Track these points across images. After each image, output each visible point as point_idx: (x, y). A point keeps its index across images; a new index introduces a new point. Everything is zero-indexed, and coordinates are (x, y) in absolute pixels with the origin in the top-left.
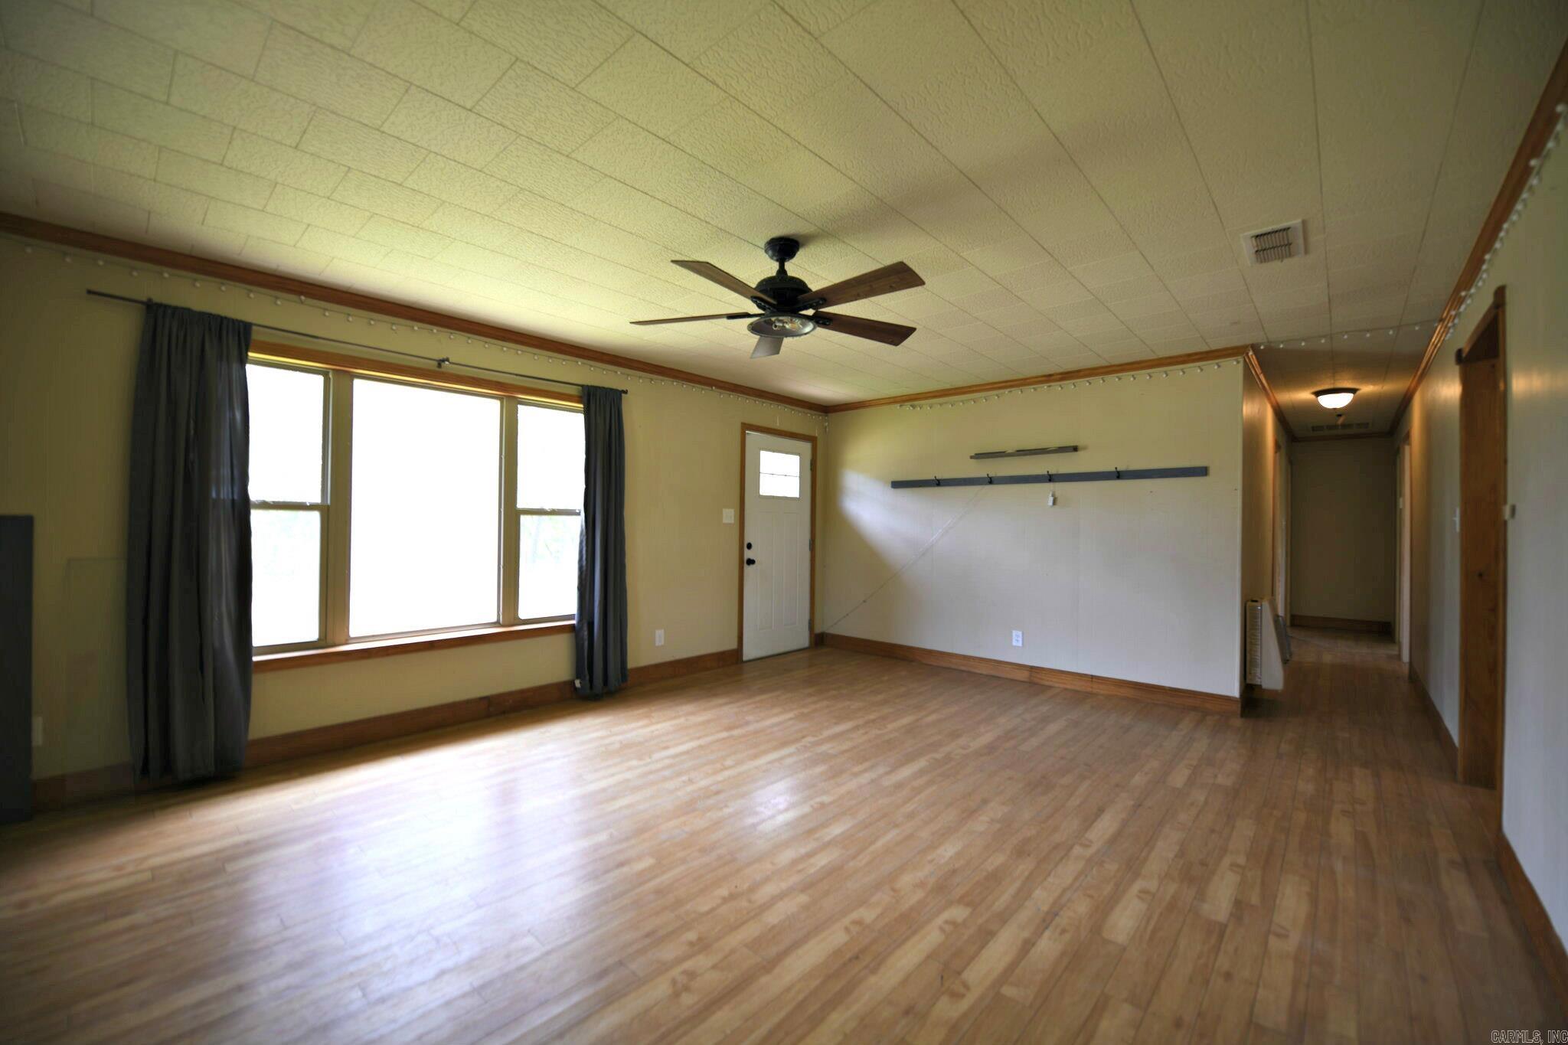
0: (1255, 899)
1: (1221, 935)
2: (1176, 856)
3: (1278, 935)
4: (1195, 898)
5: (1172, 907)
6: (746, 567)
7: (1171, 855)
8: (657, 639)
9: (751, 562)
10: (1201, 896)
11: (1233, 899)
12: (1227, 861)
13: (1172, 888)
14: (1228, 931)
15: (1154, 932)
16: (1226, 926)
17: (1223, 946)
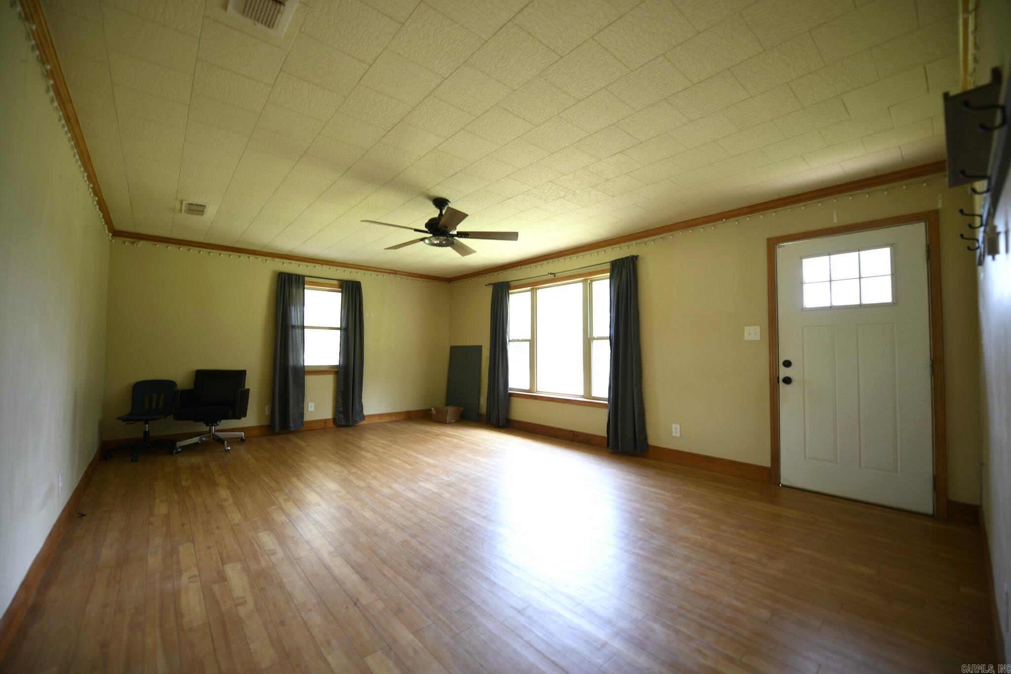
0: (216, 588)
1: (222, 559)
2: (282, 582)
3: (194, 576)
4: (248, 567)
5: (255, 557)
6: (782, 385)
7: (285, 580)
8: (674, 431)
9: (788, 381)
10: (246, 570)
11: (228, 579)
12: (251, 603)
13: (263, 564)
14: (220, 562)
15: (252, 544)
16: (223, 565)
17: (218, 556)
